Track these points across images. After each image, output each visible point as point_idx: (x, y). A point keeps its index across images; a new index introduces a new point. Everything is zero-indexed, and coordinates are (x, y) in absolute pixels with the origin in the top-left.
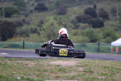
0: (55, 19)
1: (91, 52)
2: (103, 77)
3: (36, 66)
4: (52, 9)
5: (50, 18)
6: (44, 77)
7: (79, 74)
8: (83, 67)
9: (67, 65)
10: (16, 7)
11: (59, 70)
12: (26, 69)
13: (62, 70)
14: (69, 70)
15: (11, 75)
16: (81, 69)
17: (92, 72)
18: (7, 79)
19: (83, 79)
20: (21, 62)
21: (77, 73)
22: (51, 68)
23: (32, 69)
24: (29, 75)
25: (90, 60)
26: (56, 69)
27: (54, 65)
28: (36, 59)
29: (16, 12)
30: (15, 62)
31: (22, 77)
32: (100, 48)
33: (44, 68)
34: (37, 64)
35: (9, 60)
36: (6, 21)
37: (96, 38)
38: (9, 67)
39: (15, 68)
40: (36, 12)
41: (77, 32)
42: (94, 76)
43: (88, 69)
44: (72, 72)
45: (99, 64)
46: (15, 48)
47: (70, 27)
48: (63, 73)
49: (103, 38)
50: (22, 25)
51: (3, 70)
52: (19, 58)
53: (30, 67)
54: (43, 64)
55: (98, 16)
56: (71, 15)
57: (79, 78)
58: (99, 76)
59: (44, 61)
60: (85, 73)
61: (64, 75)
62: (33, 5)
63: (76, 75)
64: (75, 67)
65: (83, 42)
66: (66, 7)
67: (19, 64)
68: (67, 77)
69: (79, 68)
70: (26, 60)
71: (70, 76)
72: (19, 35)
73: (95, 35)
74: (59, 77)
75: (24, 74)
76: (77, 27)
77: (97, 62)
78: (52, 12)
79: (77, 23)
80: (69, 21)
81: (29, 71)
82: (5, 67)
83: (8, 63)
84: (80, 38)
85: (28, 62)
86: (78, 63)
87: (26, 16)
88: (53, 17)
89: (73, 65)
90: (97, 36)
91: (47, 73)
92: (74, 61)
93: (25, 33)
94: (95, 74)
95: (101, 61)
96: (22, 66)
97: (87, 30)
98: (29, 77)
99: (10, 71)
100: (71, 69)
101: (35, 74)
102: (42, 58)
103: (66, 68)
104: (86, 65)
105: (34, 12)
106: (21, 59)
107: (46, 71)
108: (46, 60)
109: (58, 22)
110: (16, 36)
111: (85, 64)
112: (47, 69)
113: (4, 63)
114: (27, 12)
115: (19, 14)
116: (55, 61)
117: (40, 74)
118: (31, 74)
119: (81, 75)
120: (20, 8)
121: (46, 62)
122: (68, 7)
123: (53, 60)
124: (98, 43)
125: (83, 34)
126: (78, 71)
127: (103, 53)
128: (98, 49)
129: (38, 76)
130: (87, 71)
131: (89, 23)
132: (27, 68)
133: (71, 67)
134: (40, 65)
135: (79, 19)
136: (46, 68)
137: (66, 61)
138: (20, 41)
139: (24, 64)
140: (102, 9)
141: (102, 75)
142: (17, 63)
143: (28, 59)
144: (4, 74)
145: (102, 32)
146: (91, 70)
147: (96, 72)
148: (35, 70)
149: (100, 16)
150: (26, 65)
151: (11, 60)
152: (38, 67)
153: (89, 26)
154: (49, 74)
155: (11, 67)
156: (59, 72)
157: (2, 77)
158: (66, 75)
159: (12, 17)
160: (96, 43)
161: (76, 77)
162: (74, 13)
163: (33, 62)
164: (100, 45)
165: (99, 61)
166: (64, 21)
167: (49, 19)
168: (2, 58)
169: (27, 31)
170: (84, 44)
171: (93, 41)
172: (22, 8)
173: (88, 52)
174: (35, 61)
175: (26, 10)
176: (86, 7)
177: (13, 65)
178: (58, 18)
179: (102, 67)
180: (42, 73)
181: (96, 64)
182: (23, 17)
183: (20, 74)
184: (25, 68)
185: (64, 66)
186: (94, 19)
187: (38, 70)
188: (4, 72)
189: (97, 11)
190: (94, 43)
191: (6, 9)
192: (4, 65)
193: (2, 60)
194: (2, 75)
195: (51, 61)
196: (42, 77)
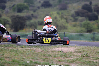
0: (58, 13)
1: (87, 40)
2: (97, 61)
3: (42, 52)
4: (55, 6)
5: (54, 12)
6: (49, 61)
7: (78, 58)
8: (81, 53)
9: (67, 51)
10: (26, 4)
11: (61, 55)
12: (34, 55)
13: (63, 55)
14: (70, 55)
15: (22, 59)
16: (79, 54)
17: (88, 57)
18: (19, 62)
19: (81, 62)
20: (30, 49)
21: (76, 58)
22: (55, 53)
23: (39, 54)
24: (37, 59)
25: (87, 47)
26: (59, 54)
27: (57, 51)
28: (42, 46)
29: (26, 8)
30: (25, 49)
31: (31, 61)
32: (95, 37)
33: (48, 53)
34: (43, 50)
35: (20, 47)
36: (18, 15)
37: (92, 29)
38: (20, 53)
39: (25, 54)
40: (42, 8)
41: (76, 24)
42: (90, 60)
43: (85, 55)
44: (72, 57)
45: (94, 50)
46: (25, 37)
47: (71, 20)
48: (64, 58)
49: (97, 29)
50: (31, 19)
51: (15, 55)
52: (29, 46)
53: (37, 53)
54: (48, 50)
55: (93, 11)
56: (71, 11)
57: (77, 61)
58: (94, 60)
59: (49, 48)
60: (82, 57)
61: (65, 59)
62: (40, 2)
63: (75, 59)
64: (74, 52)
65: (81, 32)
66: (67, 4)
67: (29, 51)
68: (68, 61)
69: (77, 53)
70: (34, 47)
71: (70, 60)
72: (29, 27)
73: (91, 26)
74: (61, 61)
75: (32, 59)
76: (76, 20)
77: (92, 48)
78: (55, 8)
79: (76, 16)
80: (69, 15)
81: (37, 56)
82: (17, 53)
83: (19, 50)
84: (79, 29)
85: (36, 49)
86: (77, 50)
87: (34, 11)
88: (56, 12)
89: (73, 51)
90: (92, 27)
91: (51, 58)
92: (74, 48)
93: (34, 26)
94: (90, 58)
95: (95, 48)
96: (31, 52)
97: (84, 22)
98: (36, 61)
99: (21, 56)
100: (71, 54)
101: (41, 58)
102: (47, 46)
103: (67, 53)
104: (84, 51)
105: (41, 8)
106: (30, 47)
107: (50, 56)
108: (50, 47)
109: (60, 16)
110: (26, 27)
111: (82, 50)
112: (51, 55)
113: (16, 50)
114: (35, 8)
115: (29, 10)
116: (57, 48)
117: (46, 59)
118: (39, 58)
119: (79, 59)
120: (29, 5)
121: (51, 49)
122: (68, 4)
123: (56, 47)
124: (93, 33)
125: (81, 26)
126: (77, 56)
127: (97, 41)
128: (93, 38)
129: (44, 60)
130: (84, 55)
131: (86, 17)
132: (35, 53)
133: (71, 53)
134: (45, 51)
135: (78, 14)
136: (51, 53)
137: (67, 48)
138: (29, 31)
139: (33, 51)
140: (96, 5)
141: (96, 59)
142: (27, 50)
143: (36, 46)
144: (16, 59)
145: (97, 24)
146: (87, 55)
147: (91, 57)
148: (41, 55)
149: (95, 11)
150: (34, 51)
151: (22, 47)
152: (44, 53)
153: (86, 19)
154: (53, 58)
155: (22, 53)
156: (61, 57)
157: (15, 61)
158: (67, 59)
159: (23, 12)
160: (92, 33)
161: (75, 61)
162: (74, 9)
163: (39, 48)
164: (95, 35)
165: (94, 48)
166: (66, 15)
167: (53, 14)
168: (15, 46)
169: (35, 23)
170: (82, 34)
171: (89, 31)
172: (31, 5)
173: (85, 40)
174: (42, 48)
175: (34, 7)
176: (83, 3)
177: (24, 52)
178: (60, 13)
179: (96, 52)
180: (47, 58)
181: (92, 50)
182: (32, 12)
183: (29, 59)
184: (33, 53)
185: (65, 52)
186: (90, 13)
187: (44, 56)
188: (16, 57)
189: (93, 7)
190: (90, 33)
191: (17, 6)
192: (16, 51)
193: (15, 48)
194: (14, 60)
195: (55, 48)
196: (47, 61)
